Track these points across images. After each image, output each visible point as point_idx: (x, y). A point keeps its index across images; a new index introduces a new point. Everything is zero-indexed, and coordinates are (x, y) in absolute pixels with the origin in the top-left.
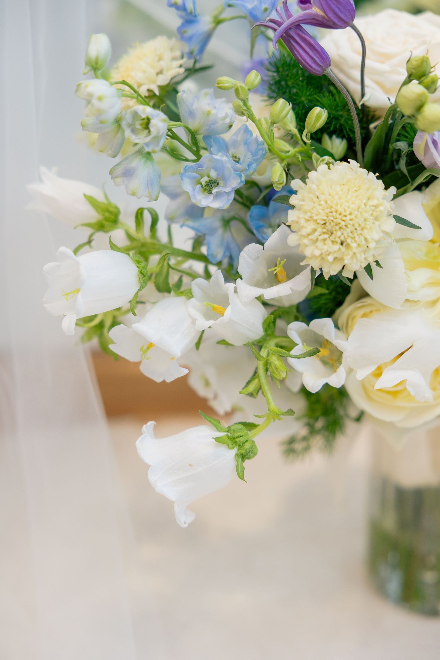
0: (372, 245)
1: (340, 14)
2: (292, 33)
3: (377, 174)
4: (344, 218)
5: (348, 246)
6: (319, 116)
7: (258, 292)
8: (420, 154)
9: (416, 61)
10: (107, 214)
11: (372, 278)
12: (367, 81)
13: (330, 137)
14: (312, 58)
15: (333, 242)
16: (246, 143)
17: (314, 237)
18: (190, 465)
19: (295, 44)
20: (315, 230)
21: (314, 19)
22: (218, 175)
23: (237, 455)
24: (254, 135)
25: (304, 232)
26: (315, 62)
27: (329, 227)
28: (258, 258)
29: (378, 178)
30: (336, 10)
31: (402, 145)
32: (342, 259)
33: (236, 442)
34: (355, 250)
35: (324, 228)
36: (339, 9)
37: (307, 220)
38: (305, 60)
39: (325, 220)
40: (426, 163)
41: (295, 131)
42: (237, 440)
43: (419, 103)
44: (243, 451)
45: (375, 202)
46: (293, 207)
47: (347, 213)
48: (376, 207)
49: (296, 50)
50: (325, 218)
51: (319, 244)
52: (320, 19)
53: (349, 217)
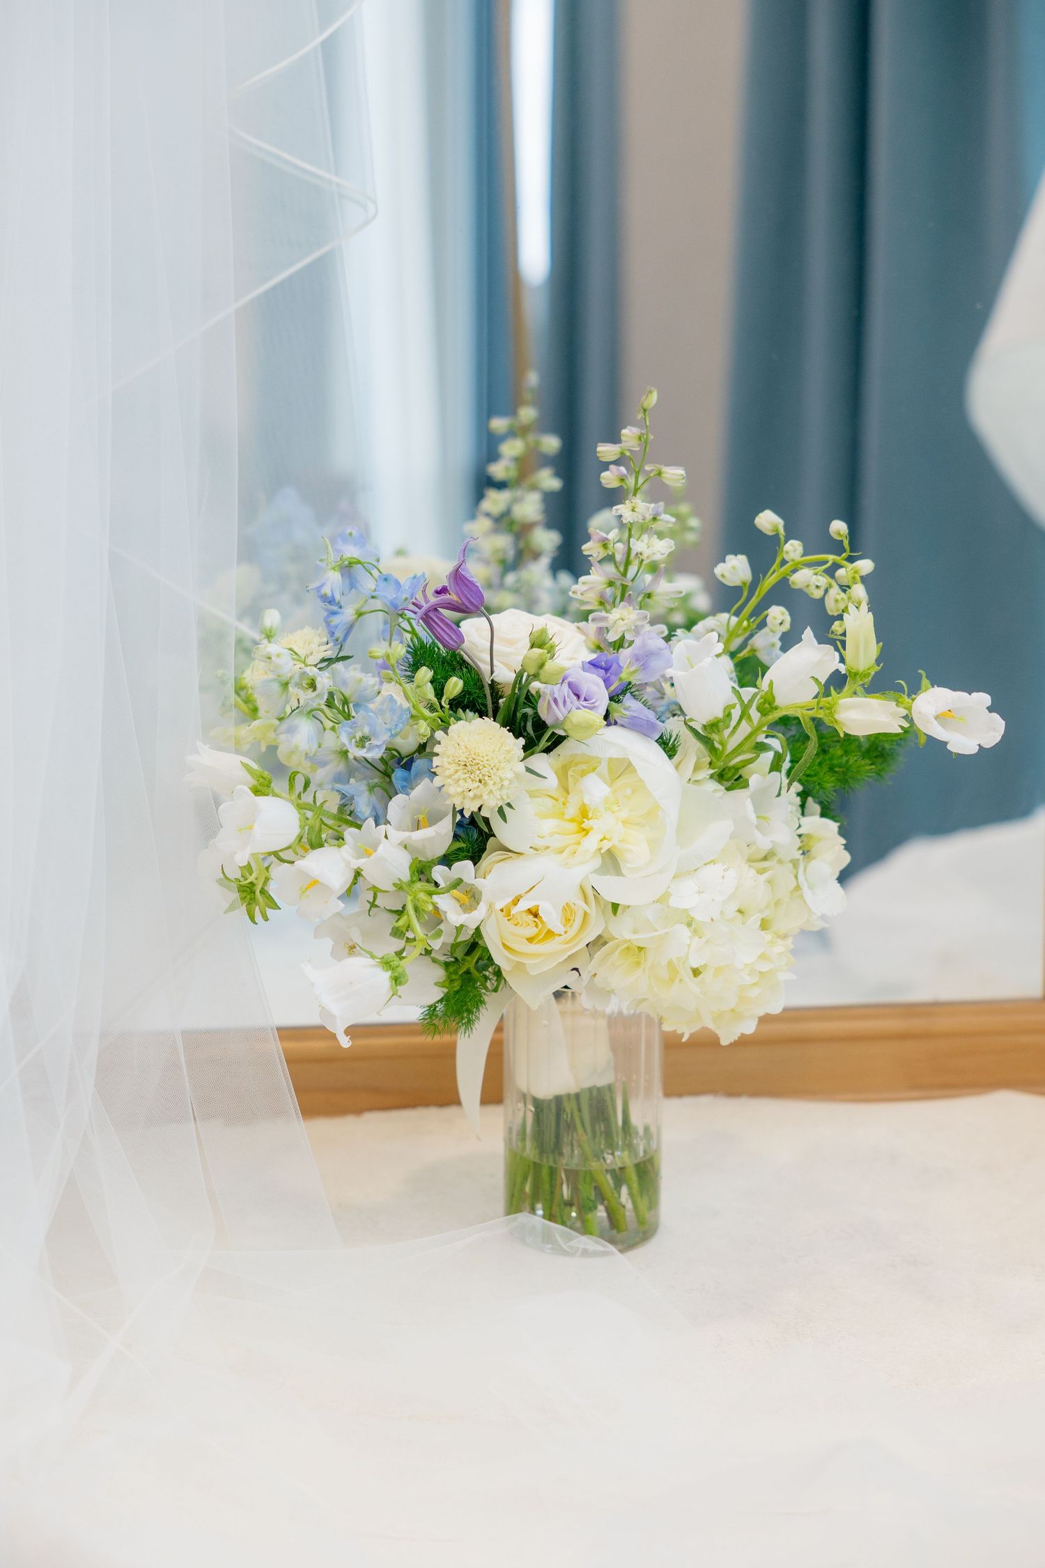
0: (506, 783)
1: (472, 599)
2: (431, 614)
3: (508, 728)
4: (482, 759)
5: (485, 784)
6: (456, 684)
7: (404, 835)
8: (544, 715)
9: (537, 632)
10: (261, 780)
11: (506, 822)
12: (495, 662)
13: (464, 711)
14: (449, 635)
15: (473, 780)
16: (393, 711)
17: (456, 776)
18: (351, 983)
19: (433, 624)
20: (457, 771)
21: (449, 603)
22: (370, 731)
23: (391, 977)
24: (399, 703)
25: (448, 773)
26: (452, 638)
27: (469, 768)
28: (404, 807)
29: (509, 731)
30: (469, 595)
31: (529, 711)
32: (481, 796)
33: (390, 966)
34: (491, 787)
35: (465, 769)
36: (471, 595)
37: (449, 763)
38: (442, 637)
39: (465, 762)
40: (549, 722)
41: (435, 700)
42: (392, 963)
43: (541, 661)
44: (396, 974)
45: (508, 748)
46: (437, 755)
47: (484, 755)
48: (508, 752)
49: (435, 629)
50: (466, 760)
51: (460, 782)
52: (455, 604)
53: (486, 758)
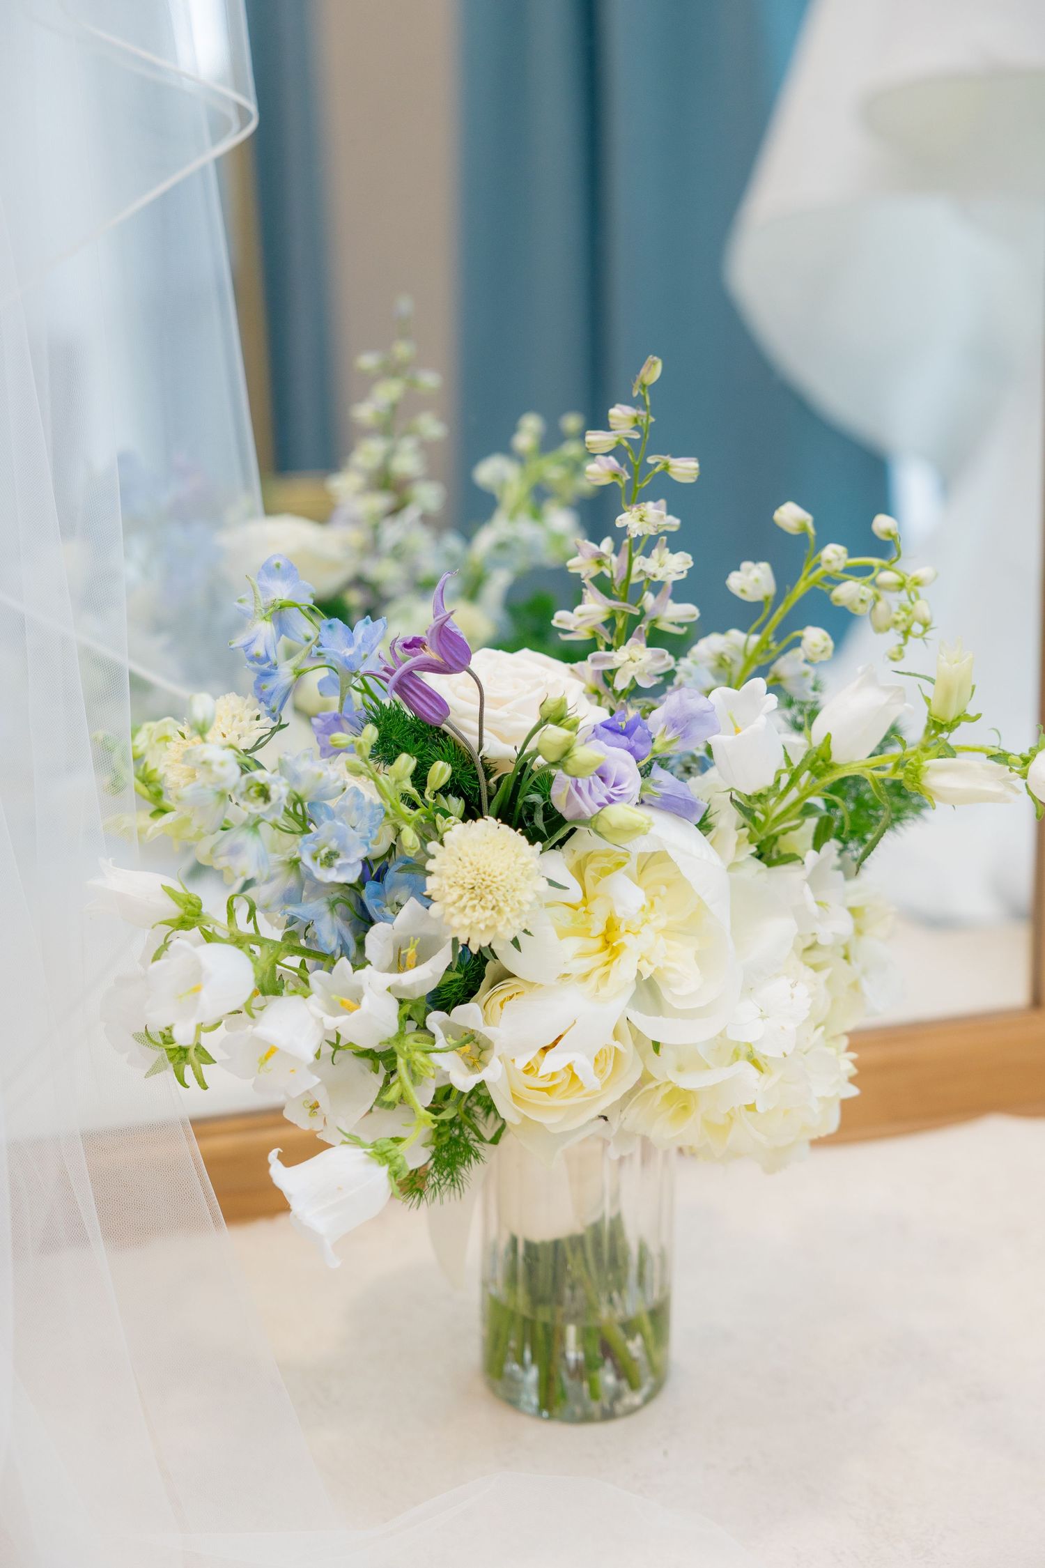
0: (527, 908)
1: (457, 657)
2: (406, 681)
3: (520, 830)
4: (495, 880)
5: (500, 912)
6: (443, 771)
7: (393, 978)
8: (560, 806)
9: (554, 703)
10: (189, 907)
11: (520, 951)
12: (485, 732)
13: (445, 796)
14: (431, 707)
15: (483, 908)
16: (359, 808)
17: (461, 904)
18: (339, 1189)
19: (409, 693)
20: (461, 897)
21: (428, 664)
22: (339, 844)
23: (389, 1173)
24: (367, 799)
25: (449, 899)
26: (434, 711)
27: (478, 891)
28: (387, 939)
29: (522, 834)
30: (453, 652)
31: (535, 798)
32: (494, 927)
33: (386, 1157)
34: (509, 915)
35: (472, 893)
36: (456, 651)
37: (451, 887)
38: (422, 710)
39: (472, 884)
40: (567, 815)
41: (414, 791)
42: (388, 1154)
43: (567, 747)
44: (395, 1168)
45: (524, 860)
46: (430, 873)
47: (497, 874)
48: (526, 865)
49: (412, 700)
50: (473, 881)
51: (468, 911)
52: (435, 664)
53: (500, 878)
